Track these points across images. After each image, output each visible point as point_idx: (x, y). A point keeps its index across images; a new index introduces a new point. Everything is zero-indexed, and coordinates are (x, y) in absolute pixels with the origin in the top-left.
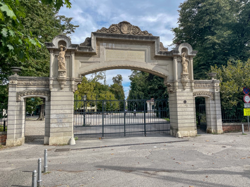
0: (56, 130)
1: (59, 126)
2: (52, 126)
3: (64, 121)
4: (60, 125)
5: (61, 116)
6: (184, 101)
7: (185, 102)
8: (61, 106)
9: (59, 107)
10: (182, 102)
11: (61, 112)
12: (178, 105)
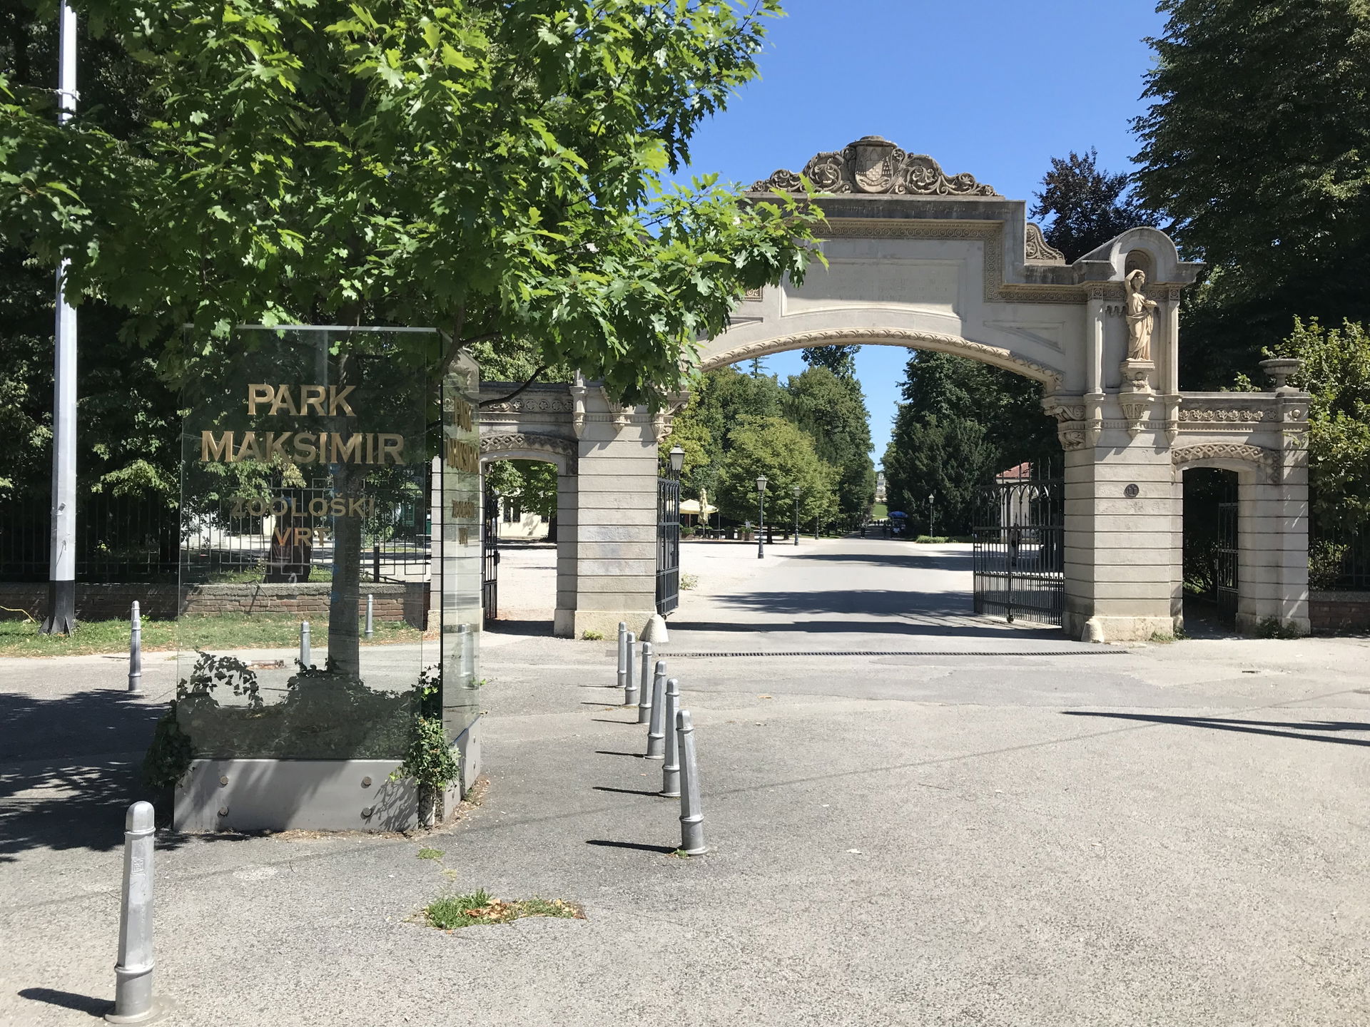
0: (597, 585)
1: (607, 570)
2: (584, 567)
3: (624, 551)
4: (610, 569)
5: (618, 534)
6: (1130, 486)
7: (1132, 491)
8: (616, 496)
9: (609, 501)
10: (1119, 491)
11: (617, 517)
12: (1100, 507)
